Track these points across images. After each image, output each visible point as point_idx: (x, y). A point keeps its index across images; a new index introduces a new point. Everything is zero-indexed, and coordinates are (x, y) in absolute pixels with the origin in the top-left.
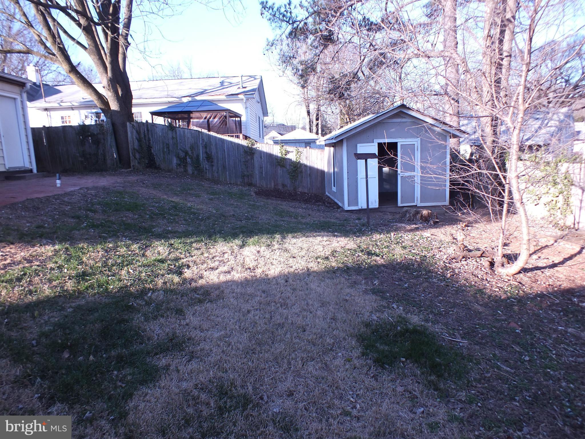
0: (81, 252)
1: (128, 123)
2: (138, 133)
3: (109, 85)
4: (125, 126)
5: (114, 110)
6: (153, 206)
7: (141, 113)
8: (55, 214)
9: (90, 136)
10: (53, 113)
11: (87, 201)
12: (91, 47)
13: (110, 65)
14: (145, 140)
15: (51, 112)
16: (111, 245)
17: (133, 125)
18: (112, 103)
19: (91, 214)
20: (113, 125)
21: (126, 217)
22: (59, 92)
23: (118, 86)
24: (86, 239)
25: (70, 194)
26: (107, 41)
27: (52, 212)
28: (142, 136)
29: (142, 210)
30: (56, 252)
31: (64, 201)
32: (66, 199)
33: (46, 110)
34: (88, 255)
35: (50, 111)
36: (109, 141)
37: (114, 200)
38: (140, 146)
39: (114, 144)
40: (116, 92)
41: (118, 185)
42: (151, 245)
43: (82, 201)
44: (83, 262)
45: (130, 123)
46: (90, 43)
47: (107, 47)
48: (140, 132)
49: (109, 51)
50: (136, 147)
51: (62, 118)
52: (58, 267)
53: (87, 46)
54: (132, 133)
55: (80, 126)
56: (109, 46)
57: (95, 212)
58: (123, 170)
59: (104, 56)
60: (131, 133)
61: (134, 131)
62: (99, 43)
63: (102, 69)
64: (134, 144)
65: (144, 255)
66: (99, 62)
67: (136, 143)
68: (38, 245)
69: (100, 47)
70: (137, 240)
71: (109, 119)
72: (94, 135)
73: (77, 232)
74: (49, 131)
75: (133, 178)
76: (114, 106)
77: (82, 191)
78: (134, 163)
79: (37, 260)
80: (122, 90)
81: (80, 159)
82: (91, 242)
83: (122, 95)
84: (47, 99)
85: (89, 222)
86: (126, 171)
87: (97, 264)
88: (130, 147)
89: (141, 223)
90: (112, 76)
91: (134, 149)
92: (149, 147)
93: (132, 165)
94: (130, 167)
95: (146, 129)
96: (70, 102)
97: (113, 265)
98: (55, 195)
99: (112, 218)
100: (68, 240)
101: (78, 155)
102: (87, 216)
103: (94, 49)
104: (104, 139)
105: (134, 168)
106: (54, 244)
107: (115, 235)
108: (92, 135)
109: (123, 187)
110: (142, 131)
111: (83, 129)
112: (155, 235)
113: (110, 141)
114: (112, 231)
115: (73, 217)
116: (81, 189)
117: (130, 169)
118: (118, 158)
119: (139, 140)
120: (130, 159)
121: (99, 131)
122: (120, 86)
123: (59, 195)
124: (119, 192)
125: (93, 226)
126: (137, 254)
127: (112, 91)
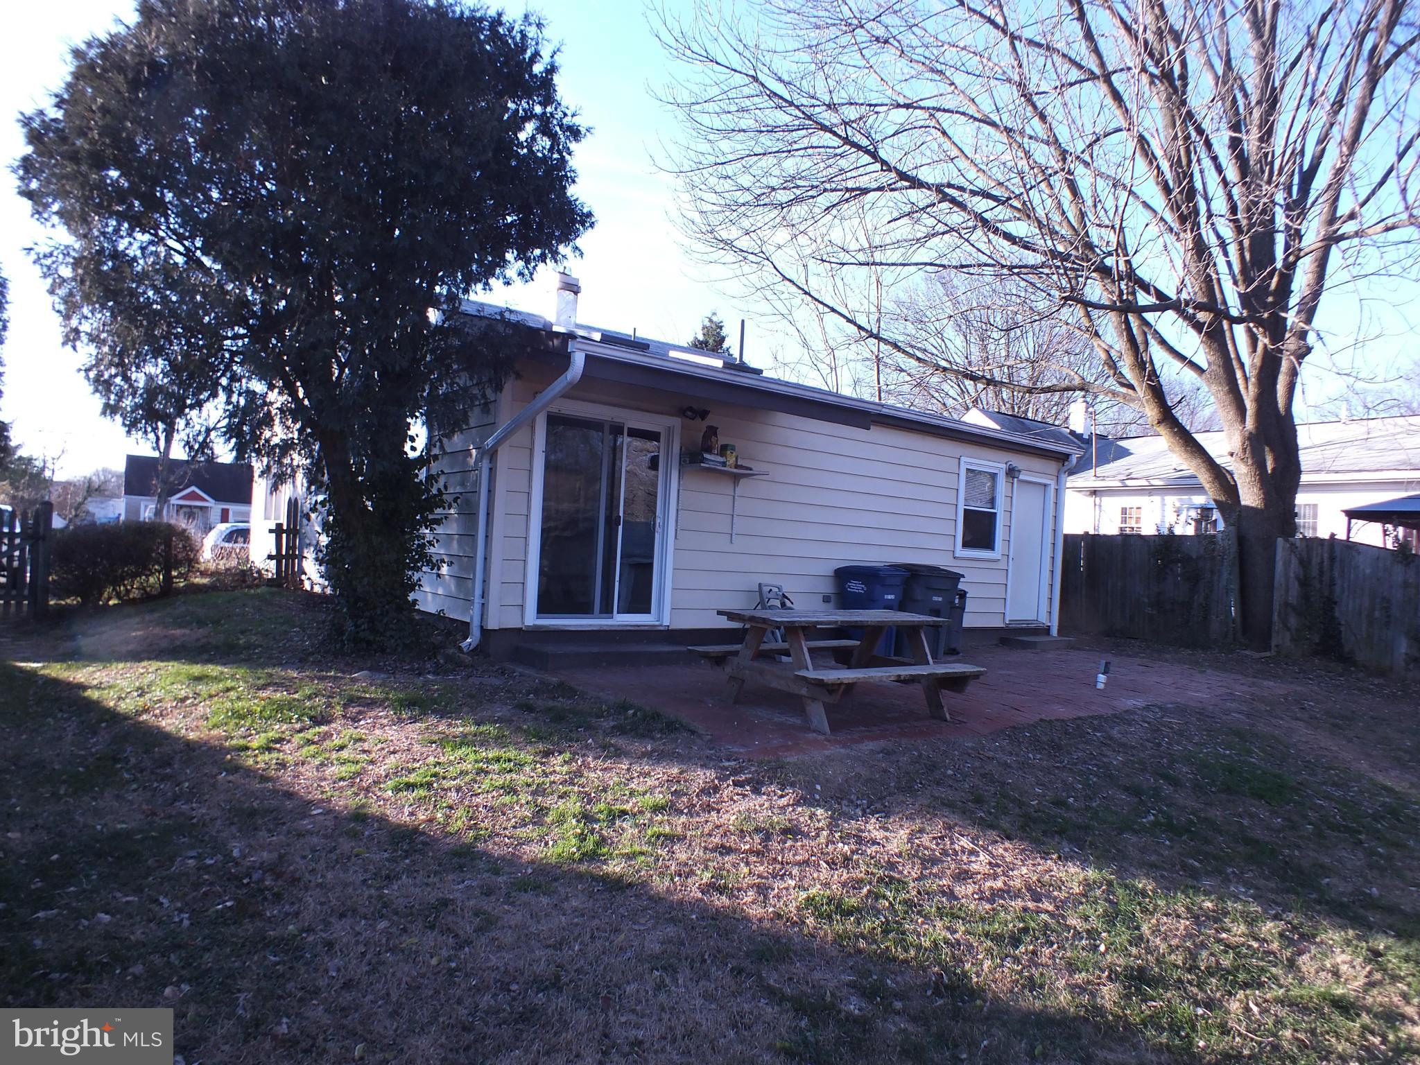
0: (1139, 904)
1: (1280, 540)
2: (1304, 563)
3: (1244, 450)
4: (1270, 547)
5: (1247, 507)
6: (1327, 797)
7: (1315, 506)
8: (1091, 772)
9: (1179, 561)
10: (1107, 501)
11: (1159, 745)
12: (1214, 367)
13: (1254, 405)
14: (1321, 582)
15: (1104, 499)
16: (1208, 904)
17: (1293, 544)
18: (1246, 489)
19: (1167, 790)
20: (1241, 540)
21: (1251, 816)
22: (1125, 453)
23: (1267, 449)
24: (1153, 866)
25: (1123, 718)
26: (1254, 350)
27: (1085, 763)
28: (1315, 573)
29: (1295, 802)
30: (1088, 885)
31: (1111, 738)
32: (1115, 733)
33: (1094, 493)
34: (1154, 921)
35: (1101, 496)
36: (1225, 575)
37: (1225, 756)
38: (1305, 597)
39: (1235, 586)
40: (1259, 464)
41: (1234, 705)
42: (1314, 936)
43: (1149, 745)
44: (1141, 938)
45: (1287, 541)
46: (1212, 359)
47: (1253, 365)
48: (1310, 562)
49: (1255, 372)
50: (1293, 599)
51: (1124, 511)
52: (1088, 931)
53: (1204, 366)
54: (1287, 564)
55: (1160, 536)
56: (1258, 361)
57: (1175, 783)
58: (1247, 652)
59: (1241, 382)
60: (1284, 563)
61: (1294, 561)
62: (1233, 356)
63: (1232, 414)
64: (1287, 591)
65: (1291, 965)
66: (1229, 399)
67: (1295, 588)
68: (1054, 857)
69: (1235, 363)
70: (1277, 904)
71: (1232, 528)
72: (1190, 559)
73: (1134, 839)
74: (1094, 542)
75: (1274, 688)
76: (1250, 496)
77: (1150, 715)
78: (1280, 638)
79: (1049, 896)
80: (1275, 460)
81: (1149, 610)
82: (1162, 876)
83: (1273, 469)
84: (1101, 470)
85: (1160, 811)
86: (1257, 655)
87: (1173, 957)
88: (1278, 597)
89: (1289, 847)
90: (1257, 428)
91: (1287, 604)
92: (1330, 604)
93: (1273, 644)
94: (1268, 648)
95: (1326, 555)
96: (1147, 478)
97: (1210, 972)
98: (1093, 717)
99: (1216, 813)
100: (1114, 859)
101: (1146, 600)
102: (1157, 791)
103: (1221, 371)
104: (1212, 572)
105: (1278, 652)
106: (1085, 863)
107: (1220, 872)
108: (1187, 560)
109: (1248, 716)
110: (1315, 561)
111: (1167, 543)
112: (1327, 903)
113: (1227, 577)
114: (1215, 858)
115: (1126, 789)
116: (1147, 708)
117: (1268, 654)
118: (1239, 620)
119: (1304, 583)
120: (1270, 629)
121: (1202, 552)
122: (1272, 450)
123: (1101, 717)
124: (1238, 734)
125: (1171, 828)
126: (1274, 953)
127: (1250, 462)
